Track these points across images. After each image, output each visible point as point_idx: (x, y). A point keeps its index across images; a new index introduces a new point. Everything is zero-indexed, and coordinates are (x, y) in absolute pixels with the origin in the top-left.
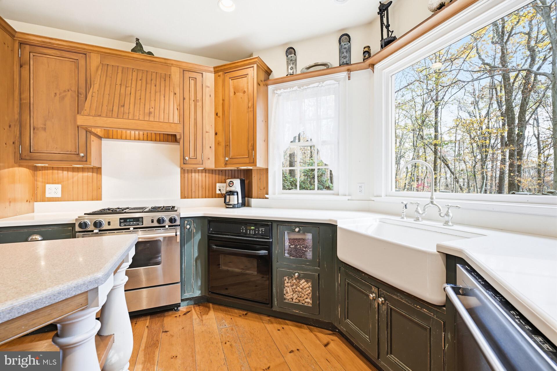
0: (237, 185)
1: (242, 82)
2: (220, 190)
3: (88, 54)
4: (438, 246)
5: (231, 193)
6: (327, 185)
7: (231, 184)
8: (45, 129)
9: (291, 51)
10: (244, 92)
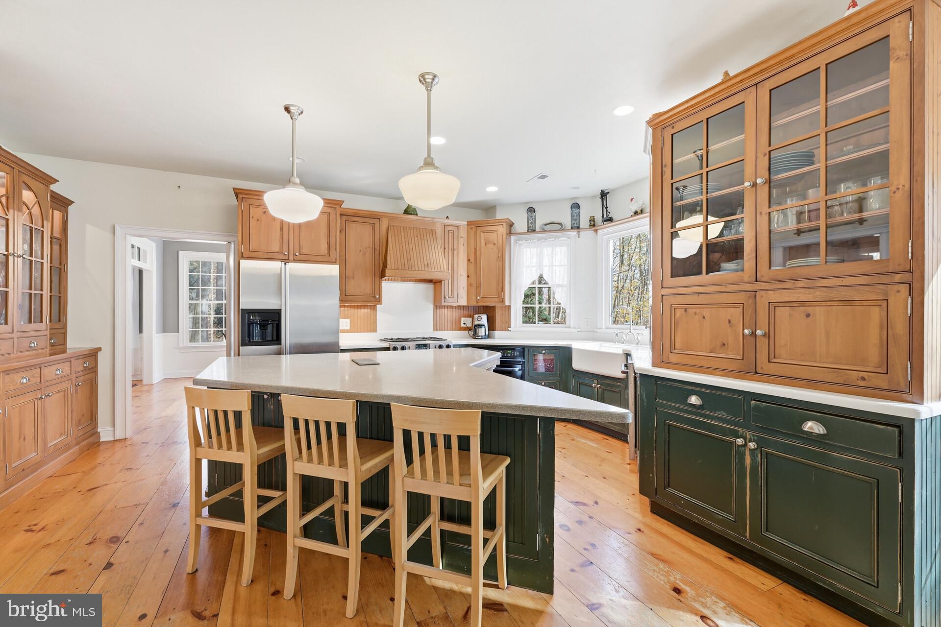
0: (484, 319)
1: (493, 236)
2: (464, 324)
3: (381, 219)
4: (623, 350)
5: (480, 326)
6: (544, 317)
7: (480, 319)
8: (353, 278)
9: (531, 210)
10: (495, 244)
